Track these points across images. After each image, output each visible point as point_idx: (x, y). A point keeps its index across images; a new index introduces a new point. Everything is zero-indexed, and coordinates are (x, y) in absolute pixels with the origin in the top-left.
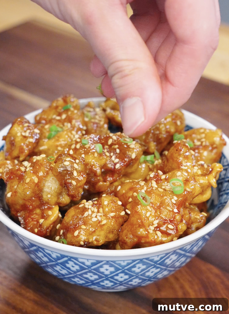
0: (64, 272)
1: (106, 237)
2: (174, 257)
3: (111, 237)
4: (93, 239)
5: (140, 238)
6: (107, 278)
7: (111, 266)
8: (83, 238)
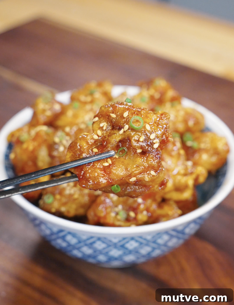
1: (76, 210)
8: (56, 206)
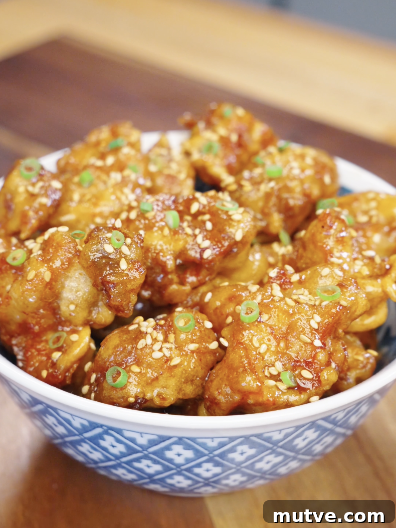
0: (96, 456)
1: (180, 390)
2: (311, 434)
3: (190, 391)
4: (152, 394)
5: (245, 394)
6: (179, 470)
7: (188, 447)
8: (133, 390)
